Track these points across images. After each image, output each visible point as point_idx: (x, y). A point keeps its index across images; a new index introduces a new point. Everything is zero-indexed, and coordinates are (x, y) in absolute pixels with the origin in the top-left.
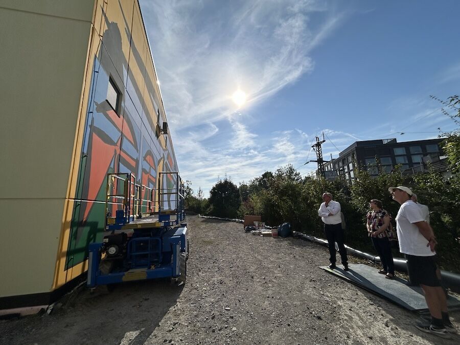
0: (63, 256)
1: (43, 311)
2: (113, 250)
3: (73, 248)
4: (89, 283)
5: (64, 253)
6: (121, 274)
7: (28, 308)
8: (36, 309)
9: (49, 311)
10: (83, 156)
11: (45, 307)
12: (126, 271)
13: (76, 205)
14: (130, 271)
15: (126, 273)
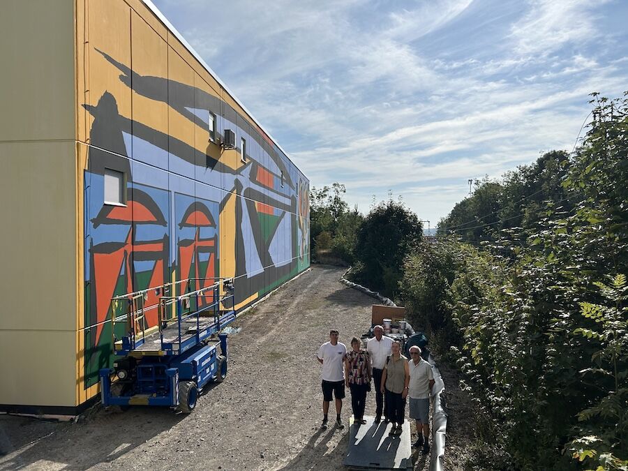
0: (81, 381)
1: (72, 420)
2: (122, 375)
3: (88, 373)
4: (103, 403)
5: (82, 378)
6: (128, 398)
7: (63, 416)
8: (68, 418)
9: (76, 421)
10: (86, 284)
11: (74, 417)
12: (132, 396)
13: (86, 333)
14: (136, 396)
15: (131, 398)
